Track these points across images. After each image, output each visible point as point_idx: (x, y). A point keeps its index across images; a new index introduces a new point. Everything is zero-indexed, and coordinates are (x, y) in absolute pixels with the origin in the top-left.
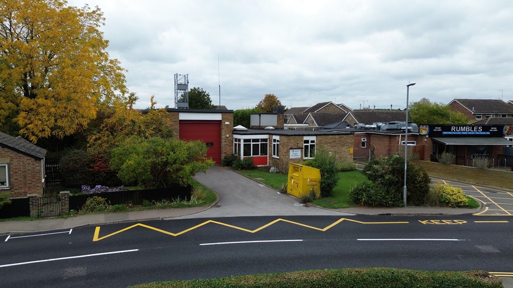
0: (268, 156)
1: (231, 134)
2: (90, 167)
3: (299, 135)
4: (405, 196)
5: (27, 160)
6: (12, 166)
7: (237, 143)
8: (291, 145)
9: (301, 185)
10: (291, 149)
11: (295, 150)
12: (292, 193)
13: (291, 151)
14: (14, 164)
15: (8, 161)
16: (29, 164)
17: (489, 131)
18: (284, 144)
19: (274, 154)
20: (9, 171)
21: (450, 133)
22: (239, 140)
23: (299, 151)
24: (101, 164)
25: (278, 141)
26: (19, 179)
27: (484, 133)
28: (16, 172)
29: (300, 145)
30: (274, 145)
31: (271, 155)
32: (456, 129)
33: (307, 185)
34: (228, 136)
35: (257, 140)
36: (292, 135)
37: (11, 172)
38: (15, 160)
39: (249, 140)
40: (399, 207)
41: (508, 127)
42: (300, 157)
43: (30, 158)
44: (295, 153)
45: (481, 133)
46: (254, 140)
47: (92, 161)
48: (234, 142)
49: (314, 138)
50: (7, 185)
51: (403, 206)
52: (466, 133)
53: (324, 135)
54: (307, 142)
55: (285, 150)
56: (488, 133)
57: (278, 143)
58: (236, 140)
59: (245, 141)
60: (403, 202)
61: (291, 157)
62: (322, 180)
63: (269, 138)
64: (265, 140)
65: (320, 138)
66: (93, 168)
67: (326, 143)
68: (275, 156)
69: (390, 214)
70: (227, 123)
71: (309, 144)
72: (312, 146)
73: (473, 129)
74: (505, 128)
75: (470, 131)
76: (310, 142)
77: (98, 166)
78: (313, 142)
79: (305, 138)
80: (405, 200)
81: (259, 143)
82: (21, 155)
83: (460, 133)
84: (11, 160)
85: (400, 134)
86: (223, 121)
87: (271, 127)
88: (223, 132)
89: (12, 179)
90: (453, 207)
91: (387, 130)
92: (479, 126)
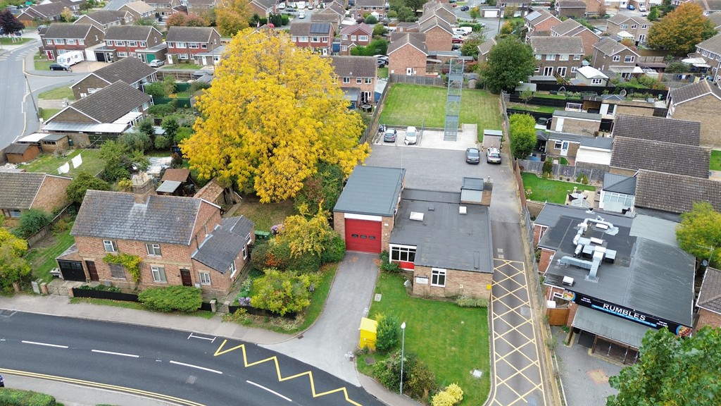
1: (389, 234)
3: (427, 266)
4: (401, 388)
6: (211, 274)
8: (418, 273)
10: (417, 276)
15: (209, 272)
16: (218, 275)
21: (600, 308)
23: (427, 278)
26: (215, 281)
27: (649, 323)
28: (214, 278)
29: (427, 274)
32: (609, 308)
33: (364, 342)
34: (386, 235)
36: (418, 266)
37: (211, 277)
39: (398, 248)
40: (396, 392)
41: (686, 328)
42: (427, 283)
43: (218, 272)
44: (422, 279)
45: (644, 322)
46: (402, 249)
49: (443, 270)
50: (210, 283)
51: (399, 394)
53: (457, 270)
54: (437, 272)
56: (654, 325)
59: (393, 248)
61: (418, 282)
65: (451, 271)
67: (458, 276)
70: (386, 225)
71: (438, 275)
72: (442, 278)
73: (633, 314)
74: (680, 327)
75: (627, 315)
78: (442, 273)
79: (434, 269)
80: (401, 391)
81: (408, 252)
82: (214, 270)
83: (614, 313)
85: (552, 286)
86: (383, 223)
88: (383, 231)
89: (212, 281)
92: (641, 315)
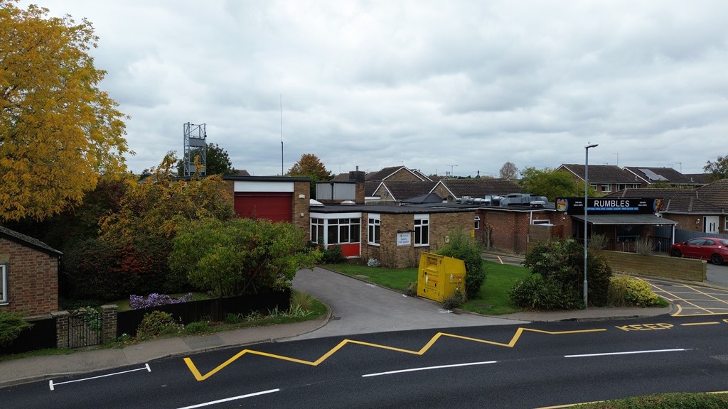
0: (360, 242)
1: (306, 212)
2: (115, 266)
3: (409, 213)
4: (586, 294)
5: (38, 256)
6: (12, 267)
7: (317, 225)
8: (399, 227)
9: (441, 283)
10: (399, 232)
11: (403, 234)
12: (426, 295)
13: (399, 235)
14: (16, 264)
15: (7, 258)
16: (40, 263)
17: (637, 206)
18: (388, 225)
19: (371, 240)
20: (8, 275)
21: (593, 209)
22: (321, 221)
23: (409, 235)
24: (132, 261)
25: (377, 221)
26: (24, 289)
27: (632, 209)
28: (20, 277)
29: (410, 227)
30: (371, 227)
31: (365, 242)
32: (599, 204)
33: (450, 283)
34: (302, 214)
35: (345, 221)
36: (399, 213)
37: (11, 278)
38: (18, 258)
39: (334, 221)
40: (579, 308)
41: (659, 201)
42: (409, 243)
43: (41, 254)
44: (403, 238)
45: (628, 209)
46: (342, 221)
47: (117, 257)
48: (311, 224)
49: (426, 217)
50: (4, 299)
51: (584, 308)
52: (611, 209)
53: (440, 212)
54: (418, 222)
55: (390, 234)
56: (636, 209)
57: (379, 224)
58: (314, 220)
59: (330, 221)
60: (583, 303)
61: (399, 244)
62: (469, 276)
63: (362, 218)
64: (356, 220)
65: (434, 216)
66: (120, 266)
67: (442, 224)
68: (373, 243)
69: (575, 319)
70: (302, 196)
71: (420, 226)
72: (425, 228)
73: (619, 204)
74: (655, 202)
75: (615, 207)
76: (422, 222)
77: (128, 264)
78: (425, 222)
79: (417, 217)
80: (586, 300)
81: (349, 225)
82: (27, 249)
83: (604, 209)
84: (11, 258)
85: (532, 211)
86: (296, 194)
87: (351, 202)
88: (296, 209)
89: (13, 289)
90: (642, 306)
91: (508, 204)
92: (625, 200)
